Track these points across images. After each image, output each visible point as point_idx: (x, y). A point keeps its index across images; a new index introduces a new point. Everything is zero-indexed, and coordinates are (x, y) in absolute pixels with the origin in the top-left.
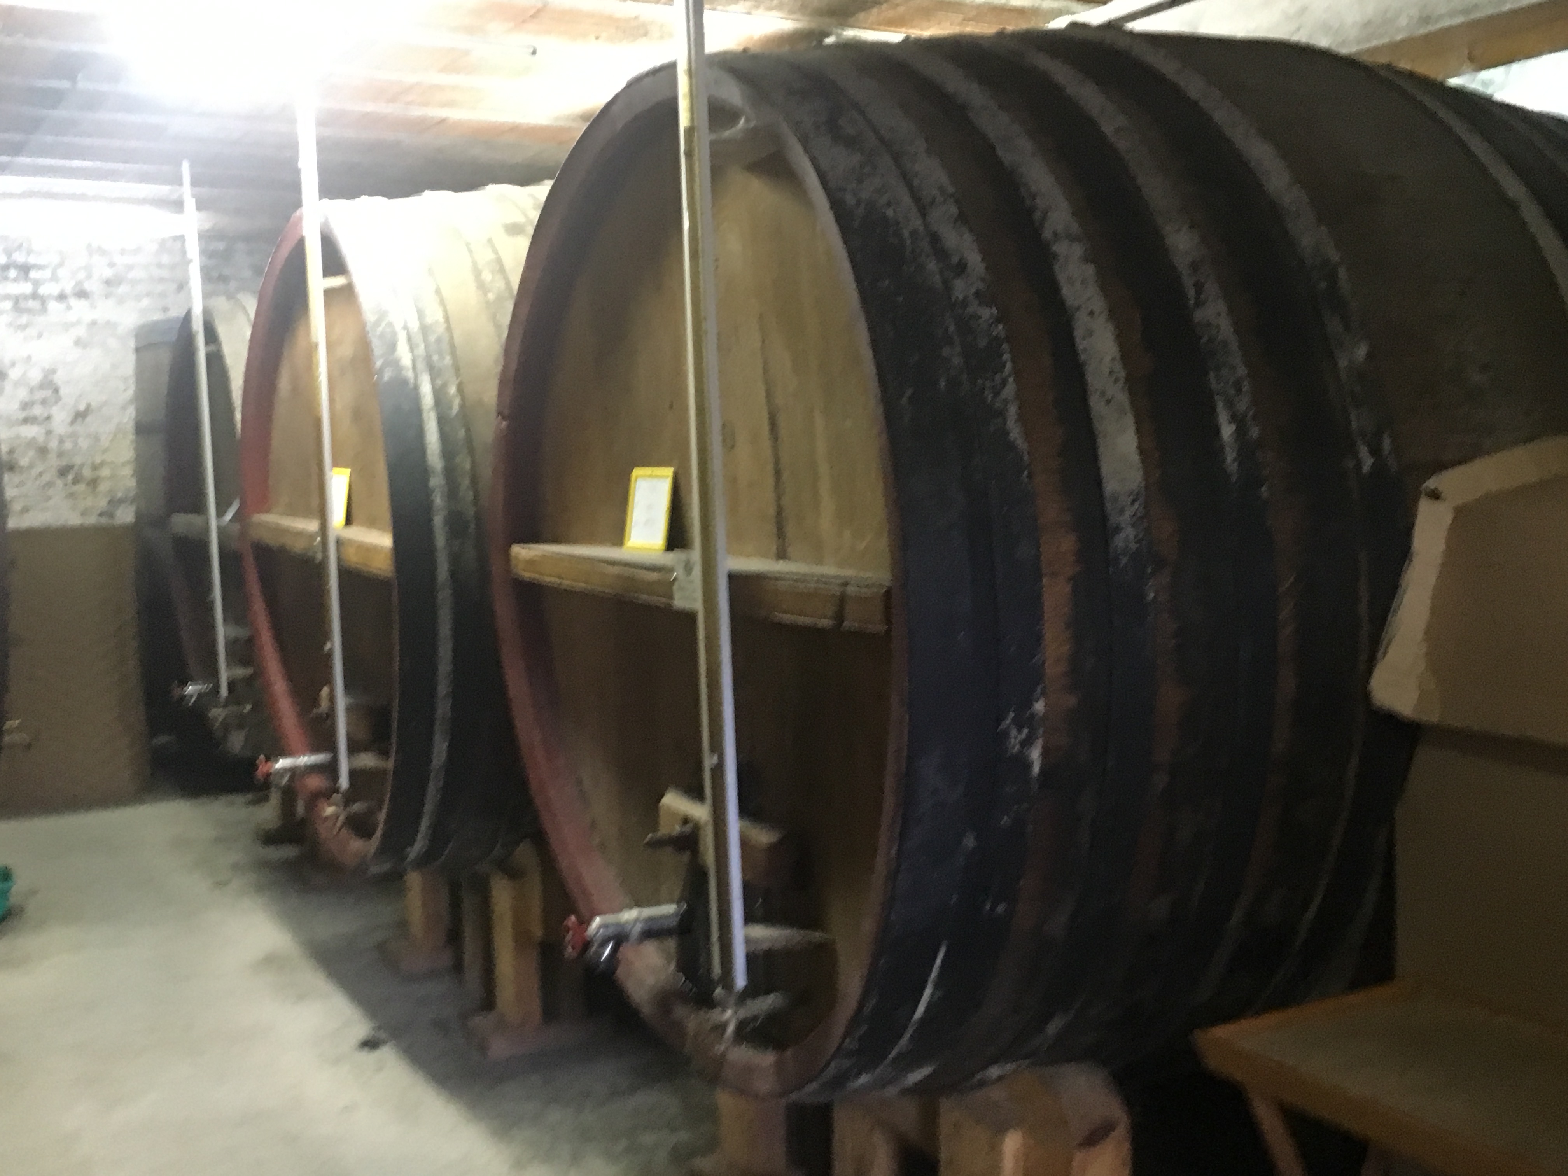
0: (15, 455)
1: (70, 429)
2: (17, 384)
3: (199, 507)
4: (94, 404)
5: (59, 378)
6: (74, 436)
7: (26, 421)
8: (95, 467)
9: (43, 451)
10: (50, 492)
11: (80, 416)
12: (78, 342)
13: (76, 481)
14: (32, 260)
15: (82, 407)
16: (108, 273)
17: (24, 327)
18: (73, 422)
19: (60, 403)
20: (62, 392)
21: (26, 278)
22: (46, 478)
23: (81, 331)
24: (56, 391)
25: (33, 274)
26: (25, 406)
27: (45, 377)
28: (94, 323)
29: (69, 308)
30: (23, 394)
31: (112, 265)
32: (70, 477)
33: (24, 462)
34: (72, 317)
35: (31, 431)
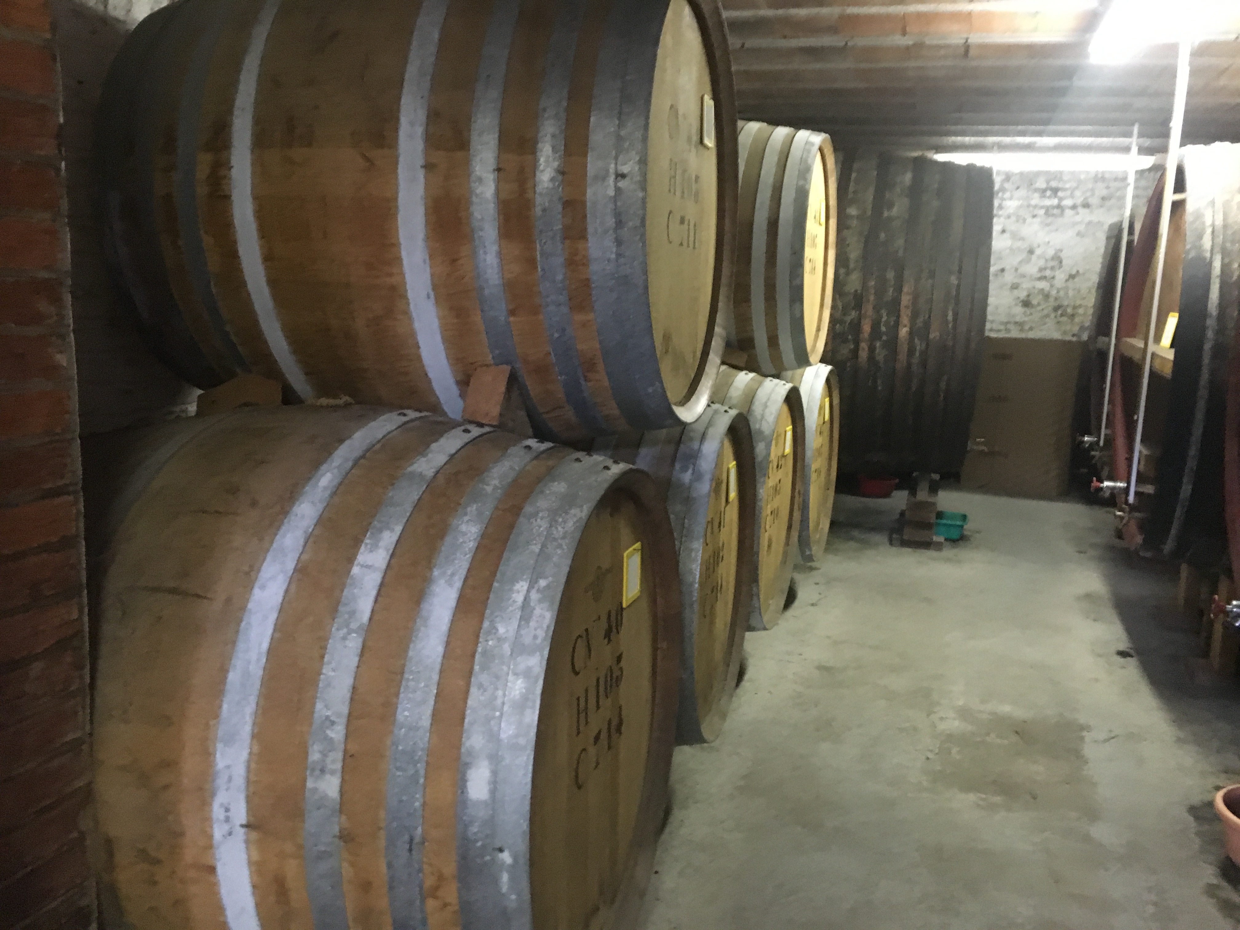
0: (1031, 297)
1: (1064, 285)
2: (1039, 257)
3: (1108, 334)
4: (1081, 271)
5: (1063, 255)
6: (1066, 288)
7: (1040, 279)
8: (1075, 308)
9: (1047, 296)
10: (1047, 320)
11: (1072, 277)
12: (1079, 234)
13: (1062, 315)
14: (1060, 185)
15: (1074, 272)
16: (1104, 192)
17: (1048, 225)
18: (1067, 281)
19: (1061, 269)
20: (1064, 262)
21: (1056, 196)
22: (1045, 312)
23: (1082, 228)
24: (1061, 262)
25: (1060, 194)
26: (1041, 270)
27: (1056, 254)
28: (1090, 223)
29: (1078, 213)
30: (1042, 263)
31: (1108, 188)
32: (1060, 312)
33: (1035, 302)
34: (1078, 218)
35: (1043, 285)
